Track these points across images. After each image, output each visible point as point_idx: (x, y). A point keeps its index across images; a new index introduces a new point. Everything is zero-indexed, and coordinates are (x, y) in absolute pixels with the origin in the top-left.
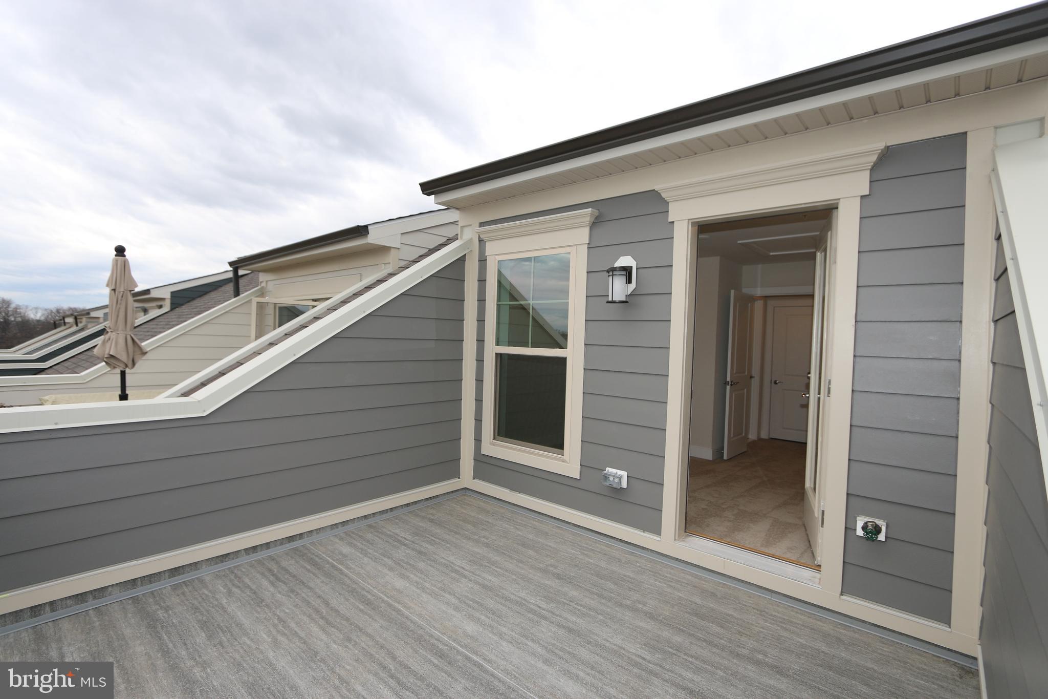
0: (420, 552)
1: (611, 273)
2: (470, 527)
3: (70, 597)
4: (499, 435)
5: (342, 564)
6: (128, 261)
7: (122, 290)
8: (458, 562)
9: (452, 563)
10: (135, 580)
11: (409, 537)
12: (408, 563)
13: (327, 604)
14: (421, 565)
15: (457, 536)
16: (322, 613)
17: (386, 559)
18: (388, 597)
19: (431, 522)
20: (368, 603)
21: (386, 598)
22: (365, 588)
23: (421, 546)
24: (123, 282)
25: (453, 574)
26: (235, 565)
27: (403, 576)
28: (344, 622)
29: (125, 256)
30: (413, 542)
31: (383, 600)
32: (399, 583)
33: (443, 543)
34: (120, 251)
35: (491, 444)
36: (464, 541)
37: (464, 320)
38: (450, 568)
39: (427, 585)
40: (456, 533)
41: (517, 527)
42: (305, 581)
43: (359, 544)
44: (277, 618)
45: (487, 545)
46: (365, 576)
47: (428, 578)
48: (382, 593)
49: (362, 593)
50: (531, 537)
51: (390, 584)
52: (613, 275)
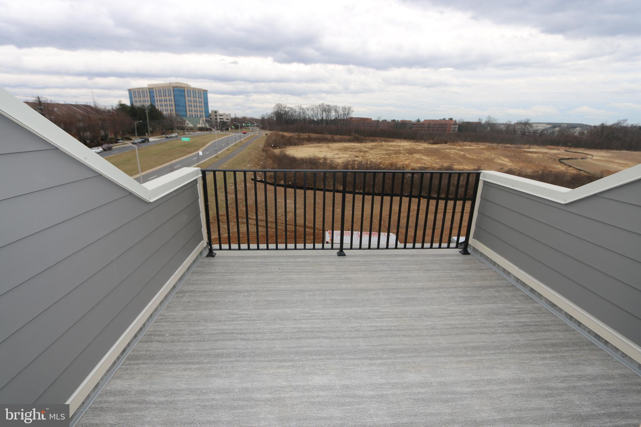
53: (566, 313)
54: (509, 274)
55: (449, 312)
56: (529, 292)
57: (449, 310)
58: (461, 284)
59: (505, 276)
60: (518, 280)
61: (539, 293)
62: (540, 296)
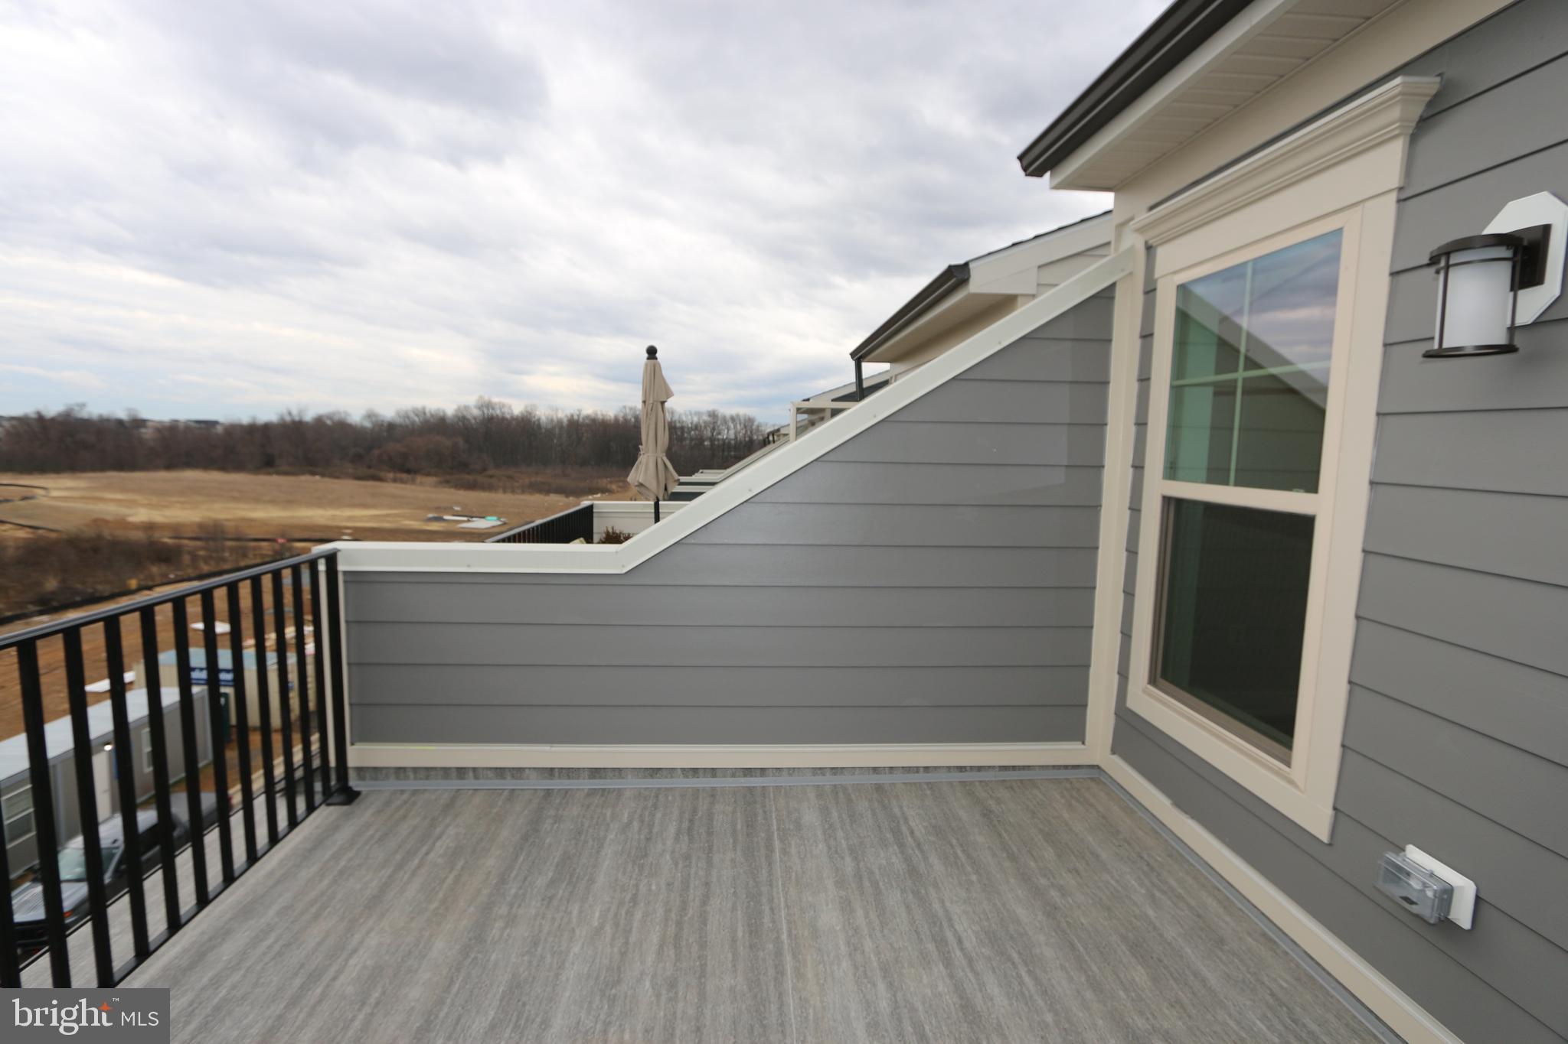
0: (913, 872)
1: (1443, 263)
2: (1049, 853)
3: (490, 769)
4: (1164, 676)
5: (782, 841)
6: (660, 366)
7: (651, 401)
8: (963, 925)
9: (950, 920)
10: (552, 769)
11: (920, 831)
12: (875, 885)
13: (705, 900)
14: (893, 898)
15: (1007, 864)
16: (686, 915)
17: (848, 859)
18: (790, 935)
19: (984, 815)
20: (754, 929)
21: (784, 937)
22: (776, 900)
23: (926, 859)
24: (652, 392)
25: (931, 946)
26: (667, 786)
27: (846, 907)
28: (695, 949)
29: (656, 359)
30: (919, 845)
31: (778, 938)
32: (829, 918)
33: (969, 869)
34: (652, 352)
35: (1145, 691)
36: (1012, 880)
37: (1106, 424)
38: (937, 929)
39: (868, 945)
40: (1012, 857)
41: (1158, 894)
42: (715, 848)
43: (835, 814)
44: (634, 892)
45: (1051, 911)
46: (793, 877)
47: (882, 931)
48: (789, 922)
49: (763, 907)
50: (1171, 933)
51: (815, 911)
52: (1448, 267)
53: (683, 770)
54: (518, 772)
55: (608, 929)
56: (591, 781)
57: (601, 927)
58: (491, 862)
59: (509, 784)
60: (550, 772)
61: (614, 769)
62: (619, 772)
